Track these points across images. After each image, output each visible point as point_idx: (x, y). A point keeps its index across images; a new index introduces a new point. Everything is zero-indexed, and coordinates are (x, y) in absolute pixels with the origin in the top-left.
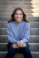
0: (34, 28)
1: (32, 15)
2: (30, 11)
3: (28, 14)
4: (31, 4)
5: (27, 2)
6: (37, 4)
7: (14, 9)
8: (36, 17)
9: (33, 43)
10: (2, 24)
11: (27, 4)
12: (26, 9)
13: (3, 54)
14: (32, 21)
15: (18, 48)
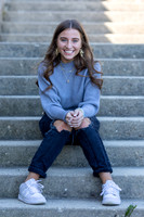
0: (113, 75)
1: (107, 40)
2: (103, 29)
3: (96, 36)
4: (105, 9)
5: (93, 4)
6: (121, 10)
7: (58, 23)
8: (117, 46)
9: (109, 116)
10: (25, 65)
11: (93, 10)
12: (89, 24)
13: (27, 148)
14: (108, 57)
15: (70, 130)
